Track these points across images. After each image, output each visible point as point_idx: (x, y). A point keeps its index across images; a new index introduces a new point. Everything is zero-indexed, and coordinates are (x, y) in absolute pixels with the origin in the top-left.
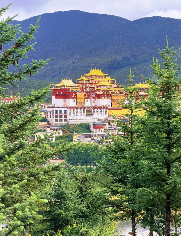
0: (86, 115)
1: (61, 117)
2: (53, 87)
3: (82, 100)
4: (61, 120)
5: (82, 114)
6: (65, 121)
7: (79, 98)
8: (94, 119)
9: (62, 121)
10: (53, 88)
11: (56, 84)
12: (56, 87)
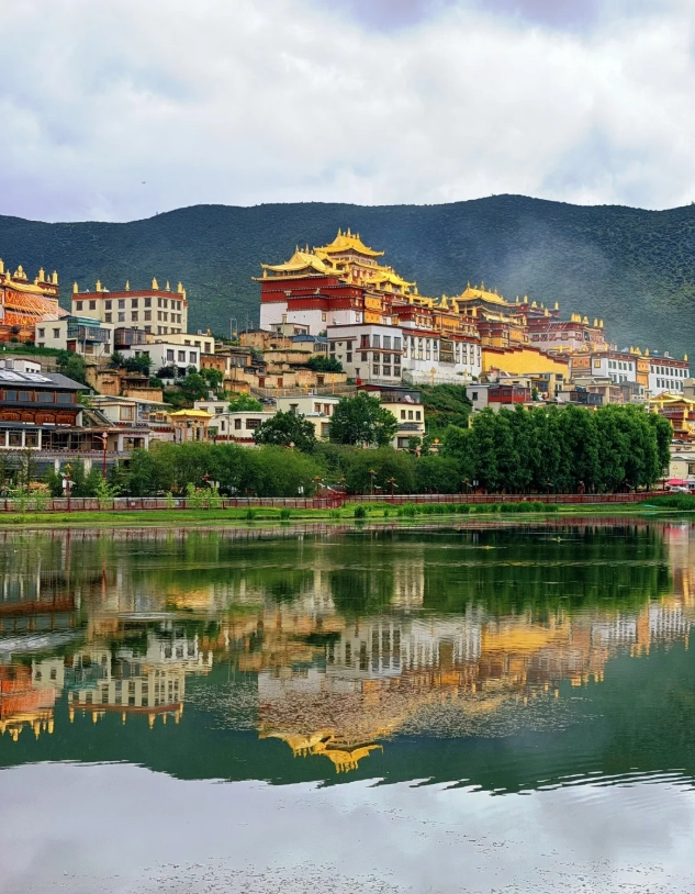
0: (441, 360)
1: (387, 360)
2: (265, 274)
3: (375, 316)
4: (387, 372)
5: (432, 357)
6: (395, 375)
7: (372, 311)
8: (461, 374)
9: (389, 374)
10: (265, 277)
11: (278, 263)
12: (274, 273)
